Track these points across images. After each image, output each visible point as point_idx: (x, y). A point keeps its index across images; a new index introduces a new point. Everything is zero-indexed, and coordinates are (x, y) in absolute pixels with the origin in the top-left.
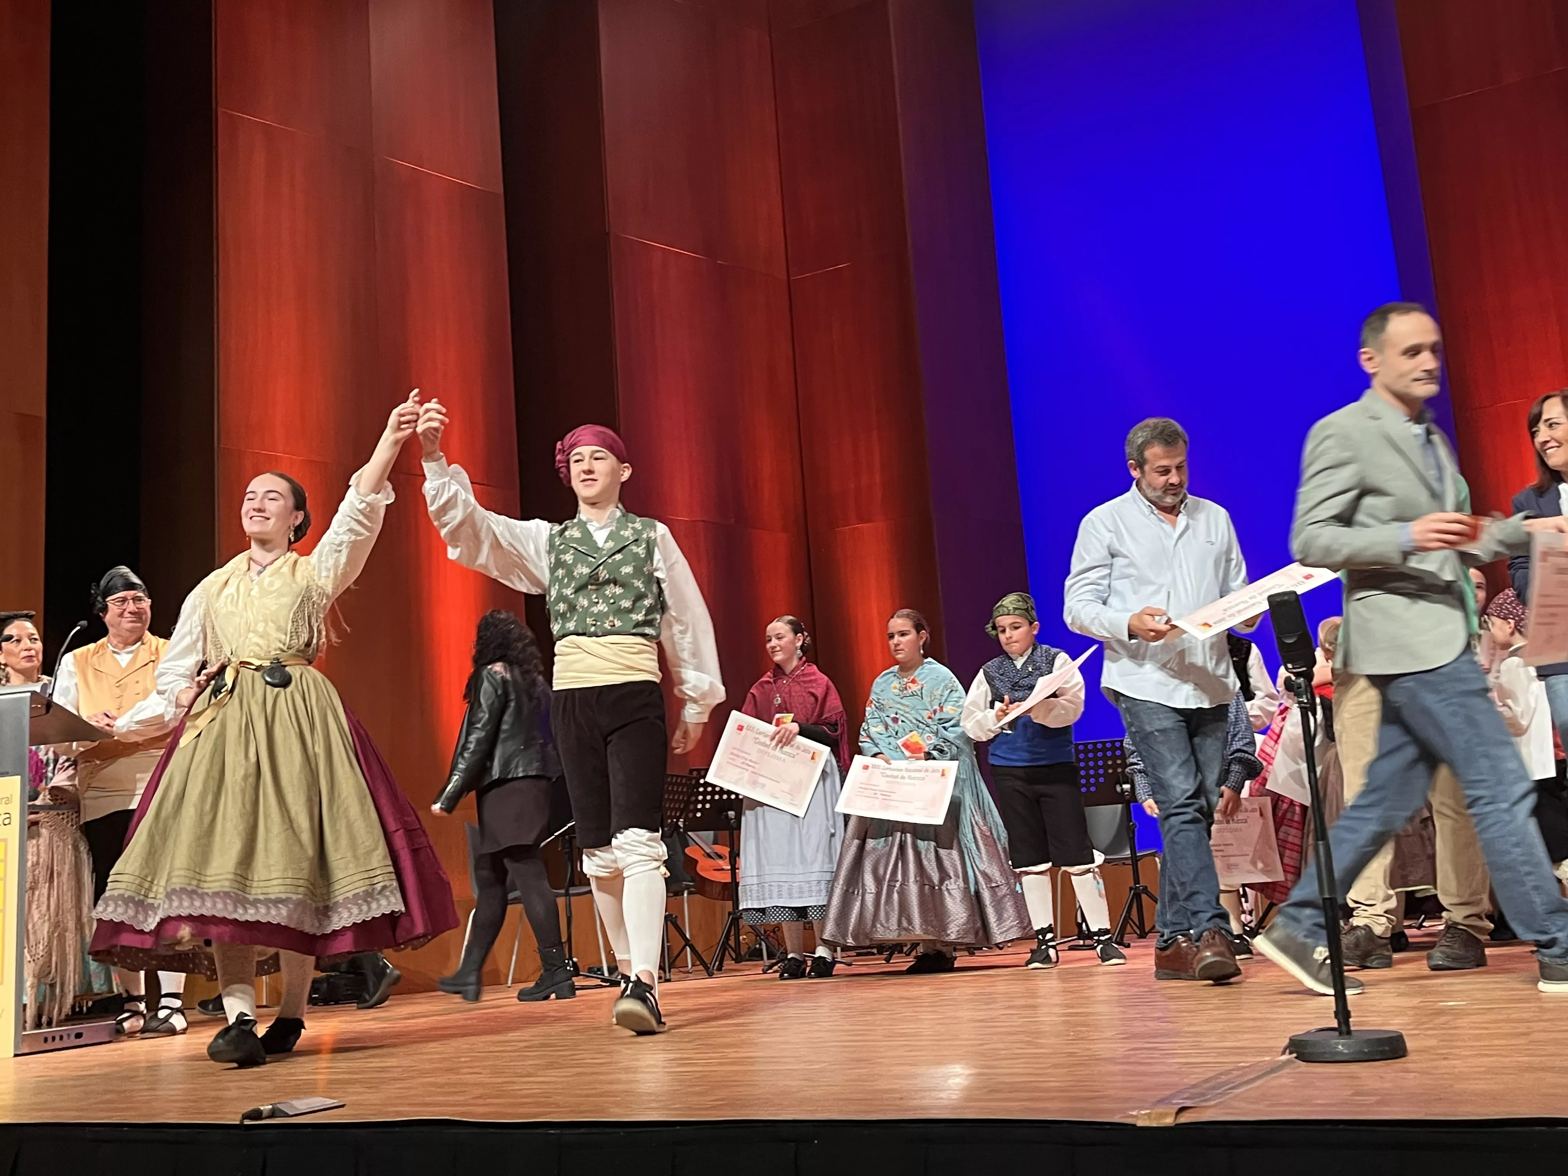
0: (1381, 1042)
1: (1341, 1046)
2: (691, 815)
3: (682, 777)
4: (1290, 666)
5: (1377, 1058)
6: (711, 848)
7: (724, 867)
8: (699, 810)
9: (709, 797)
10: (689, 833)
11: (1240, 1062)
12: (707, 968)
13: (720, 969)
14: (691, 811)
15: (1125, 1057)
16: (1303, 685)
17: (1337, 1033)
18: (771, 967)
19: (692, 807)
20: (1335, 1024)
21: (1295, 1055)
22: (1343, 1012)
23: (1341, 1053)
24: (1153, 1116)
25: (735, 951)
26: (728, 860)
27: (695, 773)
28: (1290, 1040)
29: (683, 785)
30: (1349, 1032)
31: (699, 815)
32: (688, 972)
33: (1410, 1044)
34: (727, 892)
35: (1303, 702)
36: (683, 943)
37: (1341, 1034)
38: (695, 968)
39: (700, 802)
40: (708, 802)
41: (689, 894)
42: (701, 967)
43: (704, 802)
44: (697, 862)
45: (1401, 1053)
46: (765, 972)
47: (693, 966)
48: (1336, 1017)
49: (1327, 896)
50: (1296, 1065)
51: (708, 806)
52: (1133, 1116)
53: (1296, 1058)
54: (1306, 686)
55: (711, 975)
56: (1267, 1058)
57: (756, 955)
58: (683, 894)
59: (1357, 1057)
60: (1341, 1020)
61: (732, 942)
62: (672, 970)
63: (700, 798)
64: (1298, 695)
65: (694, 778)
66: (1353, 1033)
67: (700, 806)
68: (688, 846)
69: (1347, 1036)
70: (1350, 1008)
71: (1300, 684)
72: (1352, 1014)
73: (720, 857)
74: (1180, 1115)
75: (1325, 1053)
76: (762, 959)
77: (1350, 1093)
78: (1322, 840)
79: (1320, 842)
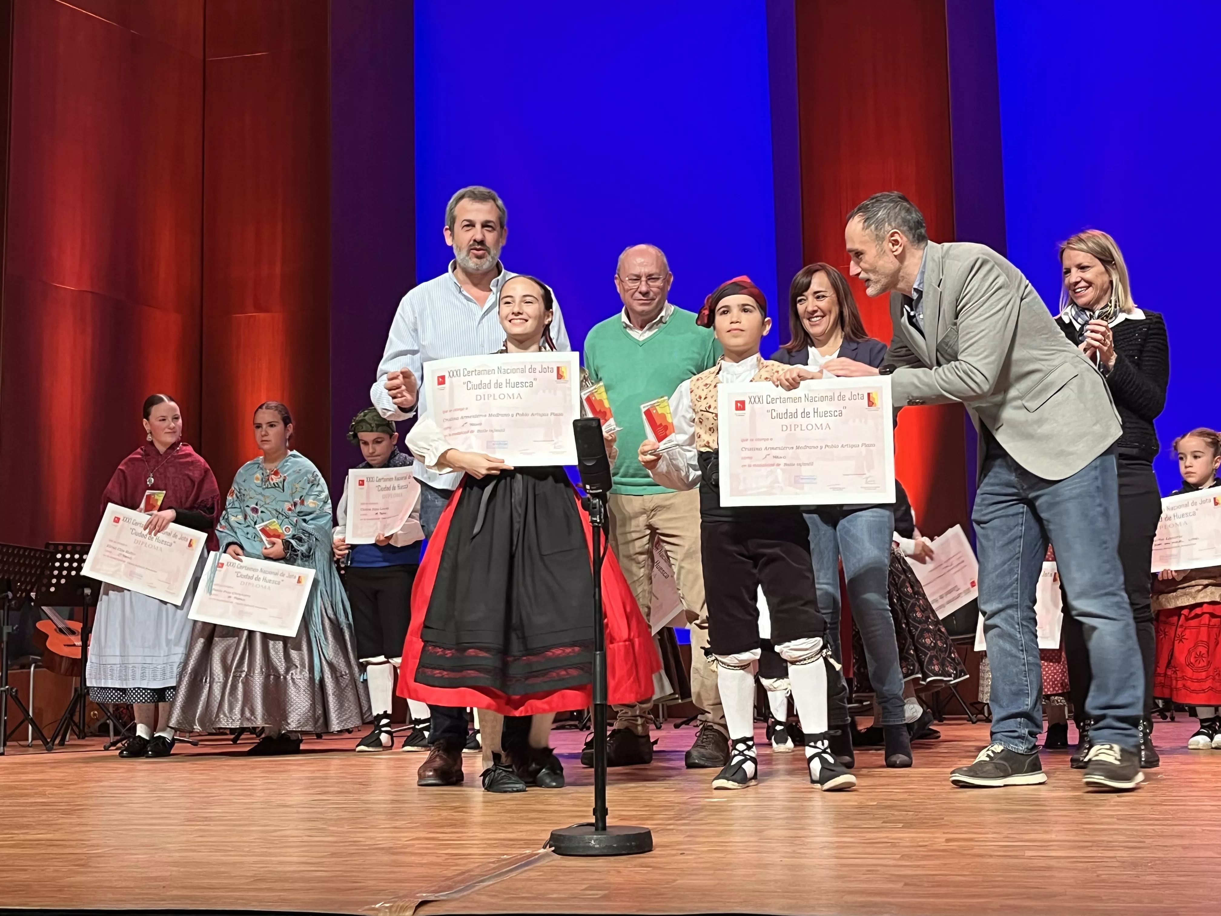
0: (628, 837)
1: (594, 841)
2: (44, 589)
3: (37, 550)
4: (588, 487)
5: (624, 852)
6: (64, 623)
7: (76, 643)
8: (53, 585)
9: (65, 573)
10: (43, 607)
11: (504, 854)
12: (46, 743)
13: (62, 743)
14: (44, 585)
15: (405, 847)
16: (598, 506)
17: (593, 829)
18: (114, 744)
19: (45, 581)
20: (593, 820)
21: (553, 848)
22: (601, 811)
23: (593, 848)
24: (394, 909)
25: (78, 727)
26: (80, 637)
27: (51, 549)
28: (552, 834)
29: (37, 559)
30: (604, 828)
31: (52, 589)
32: (28, 746)
33: (655, 840)
34: (76, 668)
35: (596, 521)
36: (22, 717)
37: (597, 829)
38: (35, 742)
39: (55, 577)
40: (64, 577)
41: (35, 668)
42: (40, 742)
43: (60, 576)
44: (47, 636)
45: (646, 849)
46: (106, 749)
47: (33, 739)
48: (594, 814)
49: (598, 702)
50: (551, 858)
51: (63, 581)
52: (374, 909)
53: (553, 851)
54: (600, 506)
55: (50, 750)
56: (528, 851)
57: (103, 731)
58: (30, 668)
59: (605, 852)
60: (599, 816)
61: (76, 719)
62: (8, 743)
63: (56, 572)
64: (592, 514)
65: (50, 552)
66: (608, 830)
67: (54, 581)
68: (40, 619)
69: (603, 832)
70: (607, 806)
71: (596, 504)
72: (609, 812)
73: (73, 633)
74: (419, 909)
75: (578, 847)
76: (109, 736)
77: (584, 887)
78: (599, 651)
79: (598, 652)
